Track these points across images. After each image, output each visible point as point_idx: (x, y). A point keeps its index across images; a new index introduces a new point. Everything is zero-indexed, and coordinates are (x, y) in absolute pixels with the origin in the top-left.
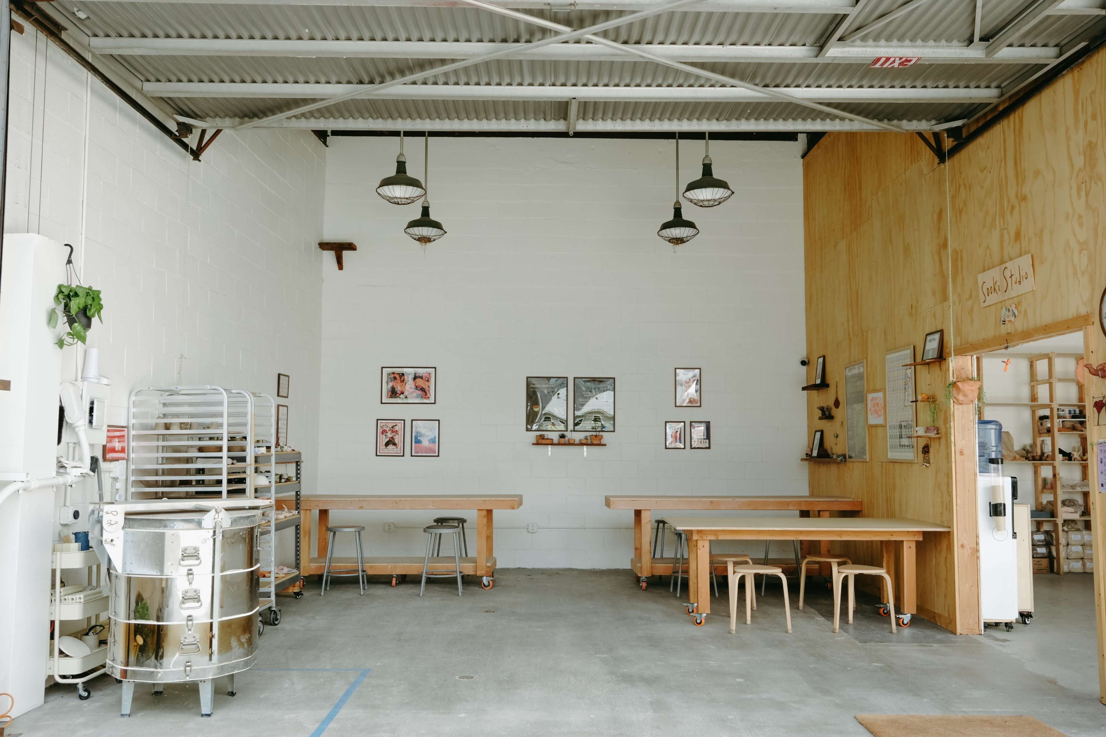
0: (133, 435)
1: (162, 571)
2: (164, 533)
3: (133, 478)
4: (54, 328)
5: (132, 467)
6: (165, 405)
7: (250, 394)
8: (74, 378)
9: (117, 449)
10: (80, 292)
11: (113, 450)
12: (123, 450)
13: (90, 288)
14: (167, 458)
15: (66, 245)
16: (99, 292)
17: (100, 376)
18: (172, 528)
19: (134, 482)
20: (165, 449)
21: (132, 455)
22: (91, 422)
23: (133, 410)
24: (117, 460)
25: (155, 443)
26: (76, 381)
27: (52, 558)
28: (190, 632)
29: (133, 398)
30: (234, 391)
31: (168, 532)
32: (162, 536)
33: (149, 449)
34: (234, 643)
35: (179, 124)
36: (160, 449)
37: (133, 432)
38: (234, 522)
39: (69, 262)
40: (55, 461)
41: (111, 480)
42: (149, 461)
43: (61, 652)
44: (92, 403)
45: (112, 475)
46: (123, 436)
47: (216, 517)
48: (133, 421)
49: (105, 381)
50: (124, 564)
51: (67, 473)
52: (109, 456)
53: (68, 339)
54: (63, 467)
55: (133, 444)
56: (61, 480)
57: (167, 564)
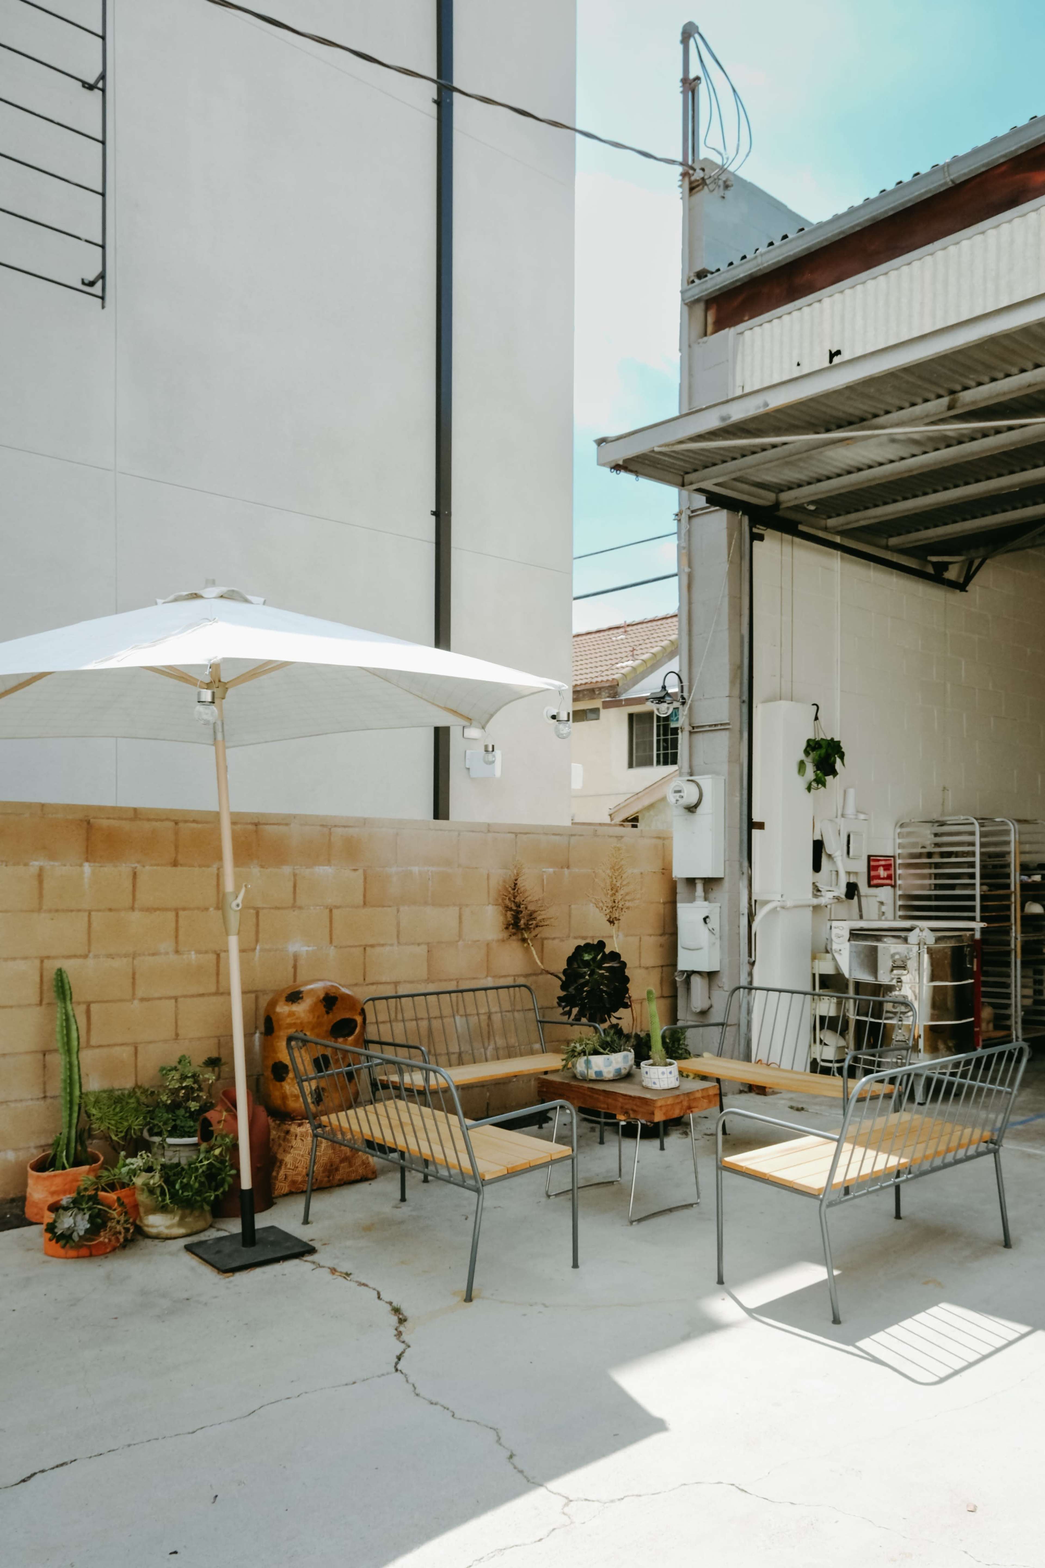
0: (899, 864)
1: (876, 977)
2: (876, 947)
3: (900, 903)
4: (803, 776)
5: (899, 892)
6: (936, 835)
7: (1014, 821)
8: (835, 815)
9: (882, 876)
10: (823, 743)
11: (878, 877)
12: (889, 877)
13: (832, 739)
14: (936, 885)
15: (813, 705)
16: (839, 742)
17: (858, 812)
18: (885, 943)
19: (900, 906)
20: (937, 876)
21: (899, 882)
22: (848, 853)
23: (898, 841)
24: (882, 885)
25: (926, 871)
26: (837, 817)
27: (812, 964)
28: (900, 1031)
29: (899, 830)
30: (997, 820)
31: (880, 945)
32: (875, 948)
33: (923, 877)
34: (941, 1046)
35: (934, 564)
36: (933, 876)
37: (899, 861)
38: (938, 940)
39: (816, 718)
40: (811, 887)
41: (877, 904)
42: (922, 887)
43: (821, 1041)
44: (849, 836)
45: (879, 899)
46: (890, 865)
47: (920, 934)
48: (899, 851)
49: (862, 817)
50: (850, 970)
51: (821, 896)
52: (875, 882)
53: (814, 784)
54: (819, 891)
55: (899, 872)
56: (815, 901)
57: (880, 972)
